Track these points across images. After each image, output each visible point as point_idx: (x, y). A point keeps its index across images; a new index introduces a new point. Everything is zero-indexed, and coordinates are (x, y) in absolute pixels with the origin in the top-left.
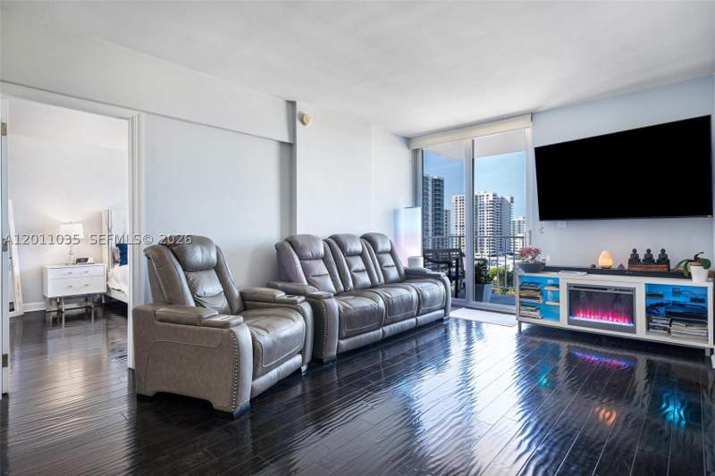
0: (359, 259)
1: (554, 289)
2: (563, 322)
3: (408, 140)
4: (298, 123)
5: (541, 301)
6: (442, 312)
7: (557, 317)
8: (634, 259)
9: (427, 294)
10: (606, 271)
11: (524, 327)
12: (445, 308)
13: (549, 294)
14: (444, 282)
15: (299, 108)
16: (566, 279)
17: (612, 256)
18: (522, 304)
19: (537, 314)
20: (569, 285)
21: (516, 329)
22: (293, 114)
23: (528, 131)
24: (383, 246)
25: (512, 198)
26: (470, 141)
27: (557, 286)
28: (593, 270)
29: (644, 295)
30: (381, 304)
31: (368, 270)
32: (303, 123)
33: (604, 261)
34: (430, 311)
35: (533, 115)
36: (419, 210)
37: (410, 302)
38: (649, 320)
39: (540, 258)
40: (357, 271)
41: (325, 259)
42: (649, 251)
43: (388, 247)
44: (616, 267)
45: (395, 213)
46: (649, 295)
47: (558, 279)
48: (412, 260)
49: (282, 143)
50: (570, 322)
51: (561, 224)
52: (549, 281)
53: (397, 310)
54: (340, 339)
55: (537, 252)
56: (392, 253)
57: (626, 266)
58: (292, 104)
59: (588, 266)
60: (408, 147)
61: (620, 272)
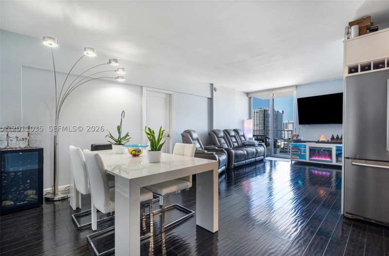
0: (234, 138)
1: (304, 148)
2: (307, 160)
3: (247, 94)
4: (214, 91)
5: (299, 153)
6: (263, 157)
7: (305, 159)
8: (333, 138)
9: (259, 150)
10: (323, 142)
11: (293, 162)
12: (264, 156)
13: (302, 151)
14: (263, 146)
15: (214, 86)
16: (308, 145)
17: (325, 137)
18: (292, 154)
19: (298, 157)
20: (310, 147)
21: (290, 163)
22: (212, 88)
23: (295, 92)
24: (241, 133)
25: (283, 111)
26: (272, 95)
27: (305, 147)
28: (318, 142)
29: (335, 150)
30: (246, 153)
31: (237, 142)
32: (215, 91)
33: (322, 139)
34: (260, 156)
35: (296, 86)
36: (252, 120)
37: (254, 153)
38: (337, 159)
39: (299, 138)
40: (234, 142)
41: (224, 138)
42: (338, 135)
43: (242, 134)
44: (326, 141)
45: (243, 122)
46: (337, 150)
47: (305, 145)
48: (250, 139)
49: (208, 98)
50: (310, 160)
51: (307, 126)
52: (303, 146)
53: (250, 155)
54: (235, 162)
55: (298, 136)
56: (244, 136)
57: (330, 141)
58: (212, 85)
59: (317, 141)
60: (247, 96)
61: (328, 142)
